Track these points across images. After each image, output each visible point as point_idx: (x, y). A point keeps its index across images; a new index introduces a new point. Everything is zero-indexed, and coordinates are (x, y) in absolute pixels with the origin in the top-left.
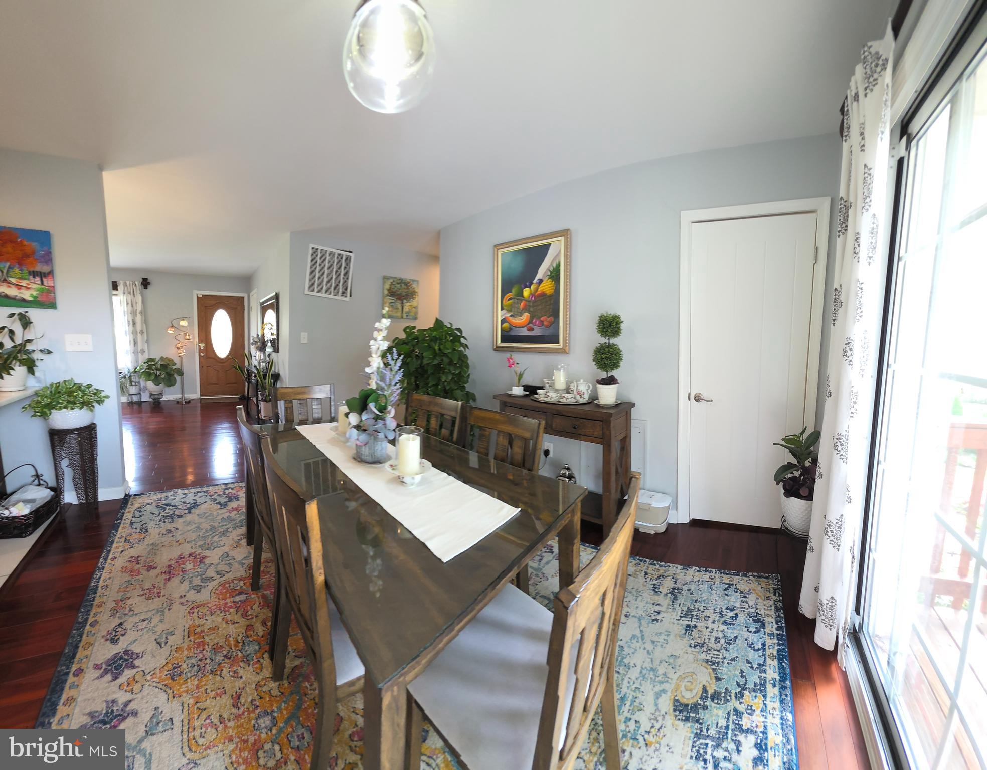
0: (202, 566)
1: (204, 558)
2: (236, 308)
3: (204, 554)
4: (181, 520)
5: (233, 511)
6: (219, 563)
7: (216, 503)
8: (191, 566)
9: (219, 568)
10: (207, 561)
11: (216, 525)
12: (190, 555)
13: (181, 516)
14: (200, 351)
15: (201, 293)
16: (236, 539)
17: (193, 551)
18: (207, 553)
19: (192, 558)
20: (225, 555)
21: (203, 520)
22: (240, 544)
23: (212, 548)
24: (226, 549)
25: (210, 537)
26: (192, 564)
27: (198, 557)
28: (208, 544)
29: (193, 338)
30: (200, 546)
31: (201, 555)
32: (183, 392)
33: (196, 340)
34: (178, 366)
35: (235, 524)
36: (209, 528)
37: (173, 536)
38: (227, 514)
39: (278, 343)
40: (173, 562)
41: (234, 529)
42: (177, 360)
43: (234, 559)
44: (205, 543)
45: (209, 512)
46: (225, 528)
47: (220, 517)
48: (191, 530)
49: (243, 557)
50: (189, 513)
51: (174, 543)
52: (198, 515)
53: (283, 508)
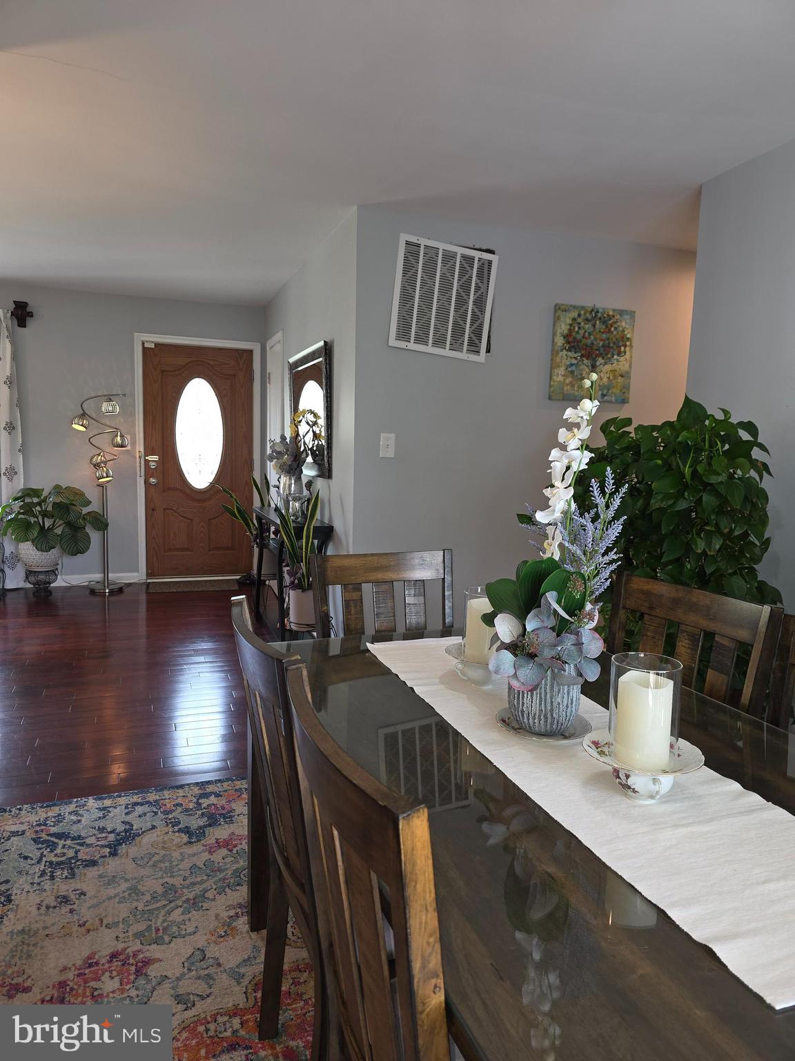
0: (142, 981)
1: (147, 962)
2: (234, 375)
3: (148, 954)
4: (92, 872)
5: (219, 847)
6: (183, 975)
7: (180, 831)
8: (115, 984)
9: (185, 987)
10: (153, 971)
11: (177, 881)
12: (114, 956)
13: (93, 863)
14: (148, 472)
15: (152, 339)
16: (225, 915)
17: (120, 946)
18: (154, 951)
19: (116, 963)
20: (198, 955)
21: (143, 872)
22: (234, 929)
23: (167, 939)
24: (200, 940)
25: (163, 912)
26: (117, 979)
27: (131, 961)
28: (157, 930)
29: (134, 443)
30: (136, 935)
31: (141, 956)
32: (105, 569)
33: (140, 447)
34: (95, 507)
35: (224, 879)
36: (160, 890)
37: (71, 911)
38: (206, 856)
39: (330, 457)
40: (70, 975)
41: (221, 891)
42: (92, 494)
43: (219, 965)
44: (150, 926)
45: (163, 852)
46: (198, 890)
47: (186, 865)
48: (117, 895)
49: (239, 959)
50: (114, 854)
51: (75, 928)
52: (134, 860)
53: (335, 833)
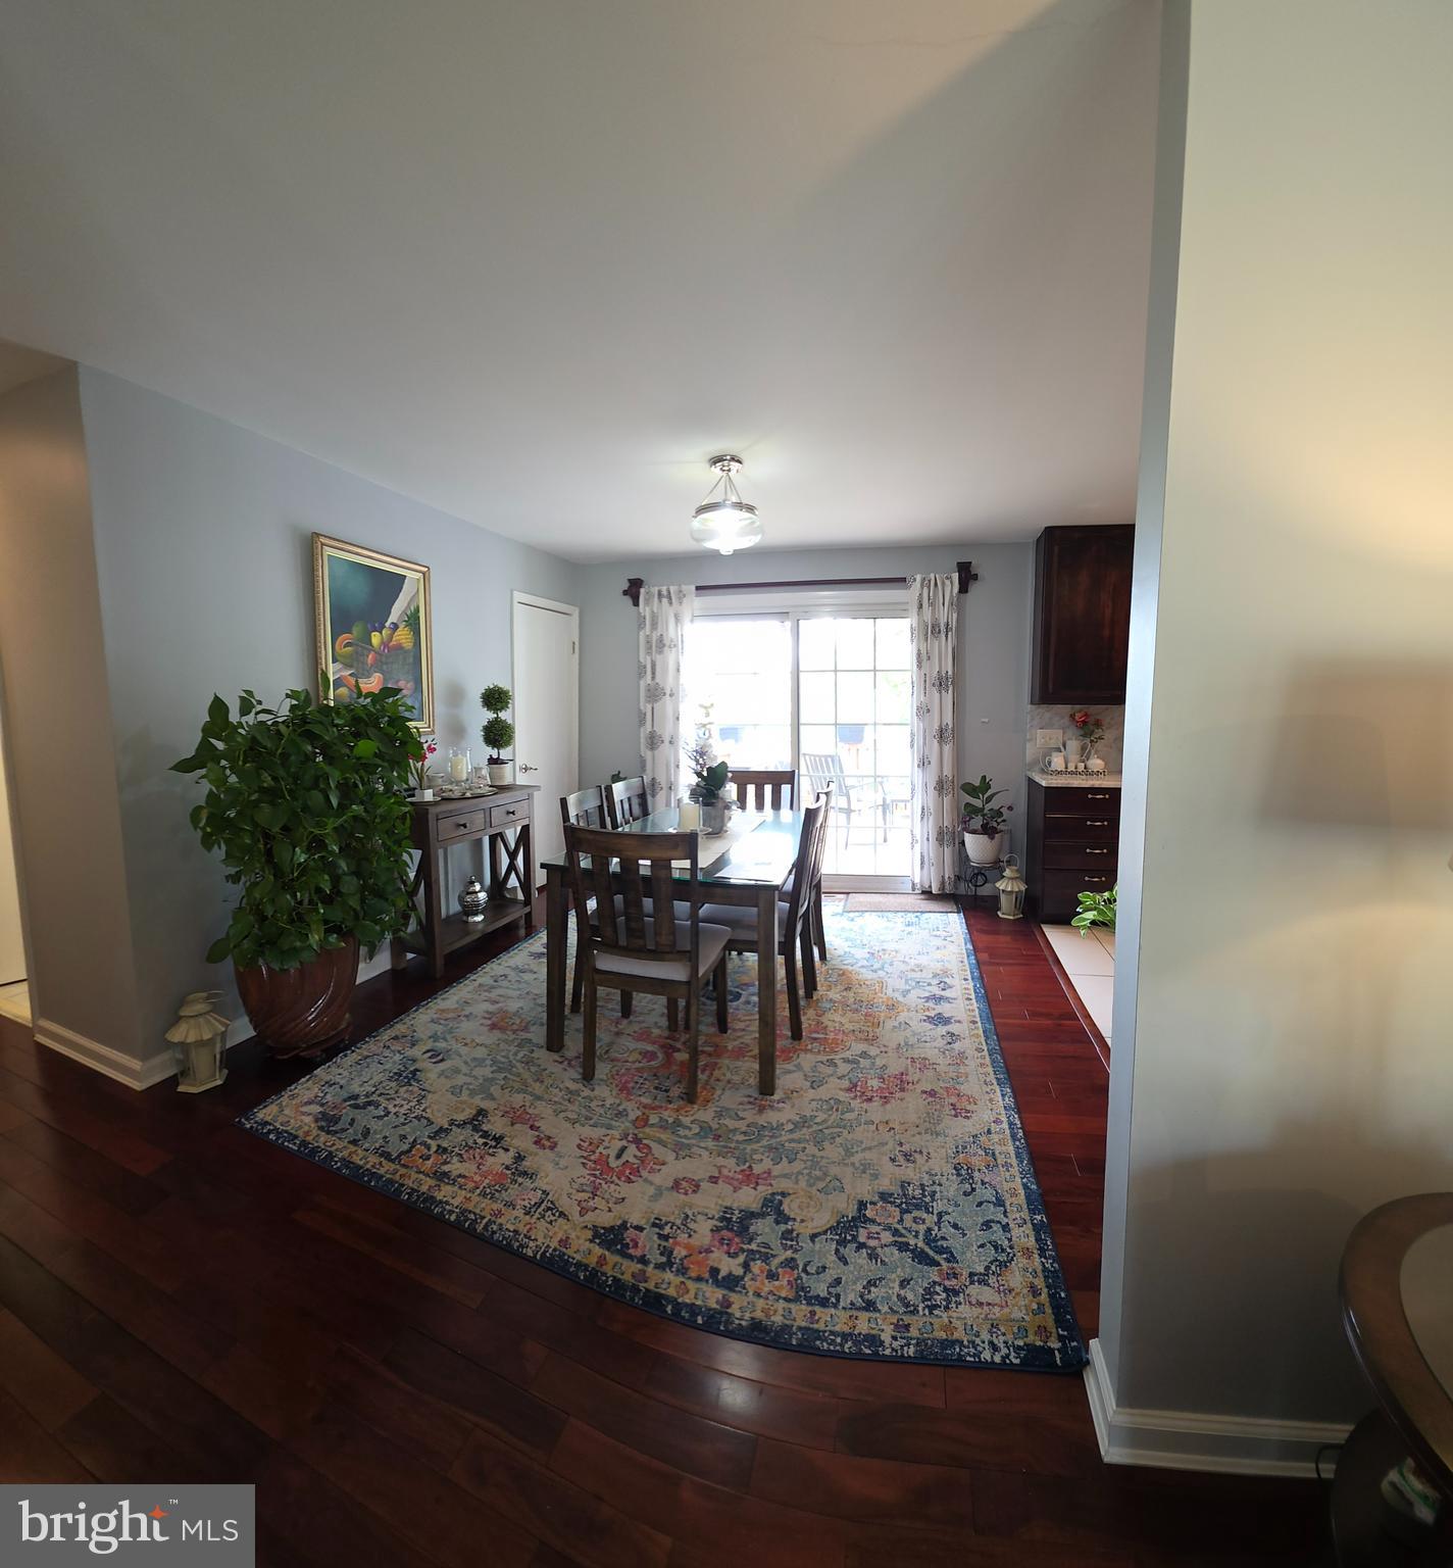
0: (854, 1081)
1: (849, 1090)
3: (847, 1095)
4: (885, 1184)
6: (829, 1076)
8: (870, 1083)
9: (830, 1070)
10: (846, 1084)
11: (811, 1149)
12: (870, 1100)
13: (885, 1197)
16: (787, 1106)
17: (865, 1105)
18: (843, 1096)
19: (869, 1094)
20: (815, 1085)
21: (834, 1170)
22: (785, 1093)
23: (832, 1102)
24: (811, 1094)
25: (830, 1123)
26: (869, 1085)
27: (859, 1094)
28: (837, 1110)
30: (853, 1111)
31: (852, 1095)
36: (826, 1144)
37: (901, 1144)
40: (897, 1094)
41: (780, 1126)
43: (805, 1075)
44: (842, 1114)
45: (814, 1190)
46: (795, 1136)
47: (798, 1166)
48: (864, 1150)
49: (791, 1076)
50: (862, 1205)
51: (897, 1127)
52: (842, 1189)
